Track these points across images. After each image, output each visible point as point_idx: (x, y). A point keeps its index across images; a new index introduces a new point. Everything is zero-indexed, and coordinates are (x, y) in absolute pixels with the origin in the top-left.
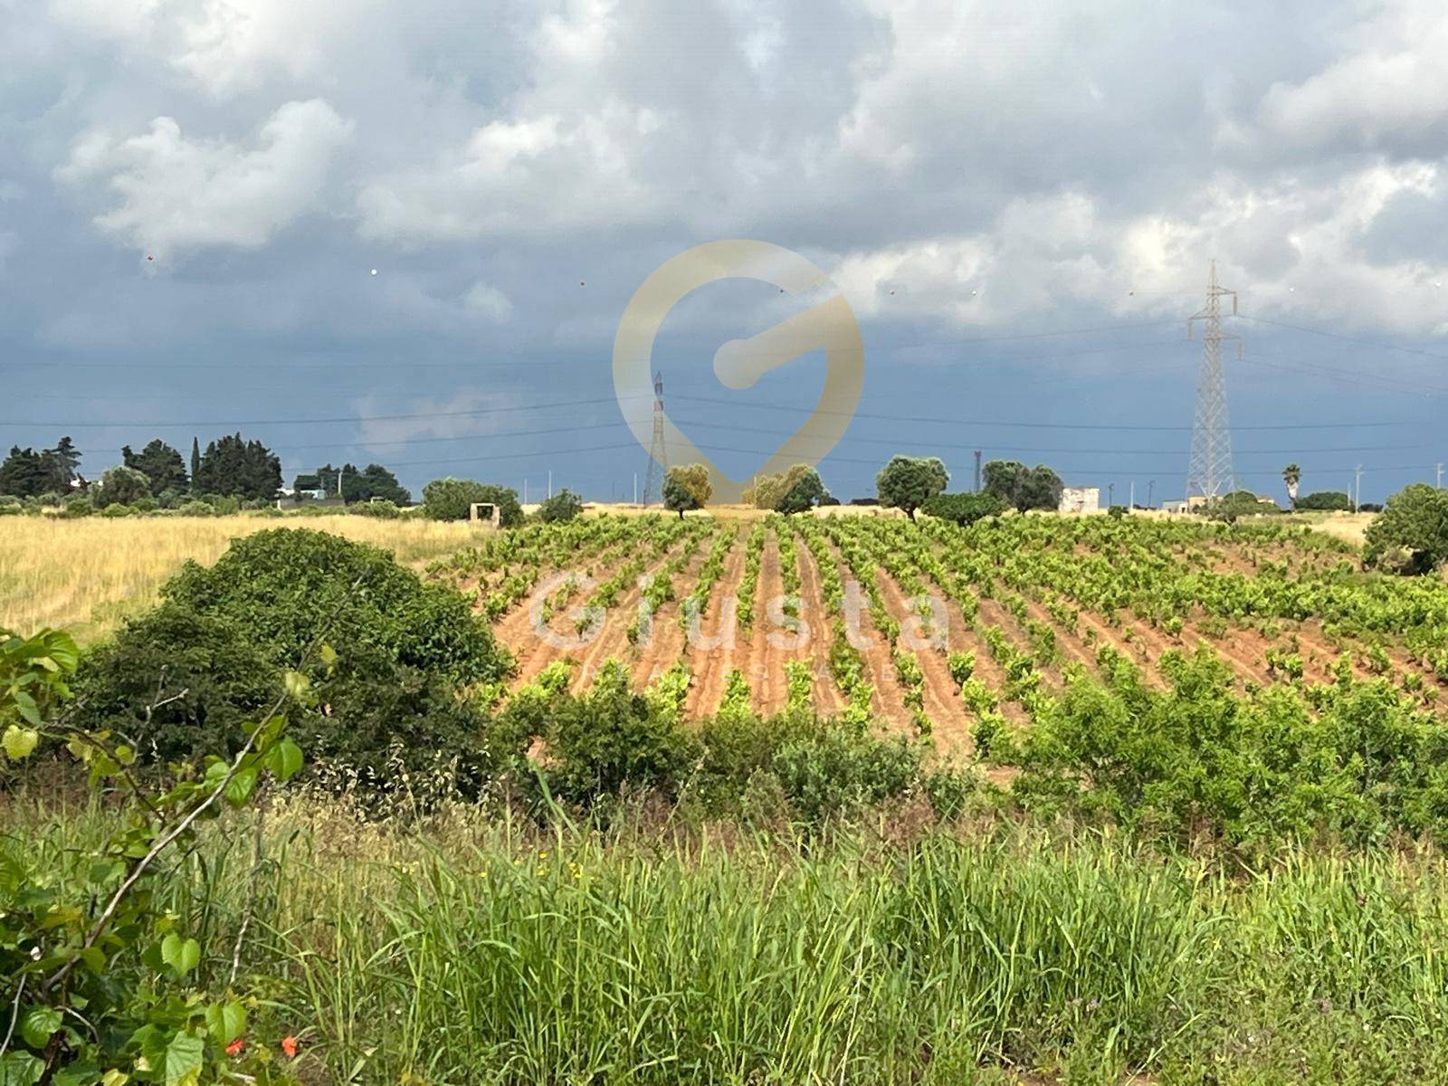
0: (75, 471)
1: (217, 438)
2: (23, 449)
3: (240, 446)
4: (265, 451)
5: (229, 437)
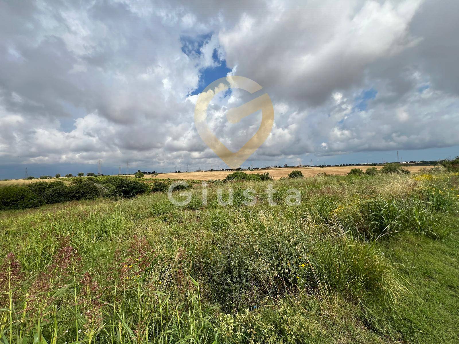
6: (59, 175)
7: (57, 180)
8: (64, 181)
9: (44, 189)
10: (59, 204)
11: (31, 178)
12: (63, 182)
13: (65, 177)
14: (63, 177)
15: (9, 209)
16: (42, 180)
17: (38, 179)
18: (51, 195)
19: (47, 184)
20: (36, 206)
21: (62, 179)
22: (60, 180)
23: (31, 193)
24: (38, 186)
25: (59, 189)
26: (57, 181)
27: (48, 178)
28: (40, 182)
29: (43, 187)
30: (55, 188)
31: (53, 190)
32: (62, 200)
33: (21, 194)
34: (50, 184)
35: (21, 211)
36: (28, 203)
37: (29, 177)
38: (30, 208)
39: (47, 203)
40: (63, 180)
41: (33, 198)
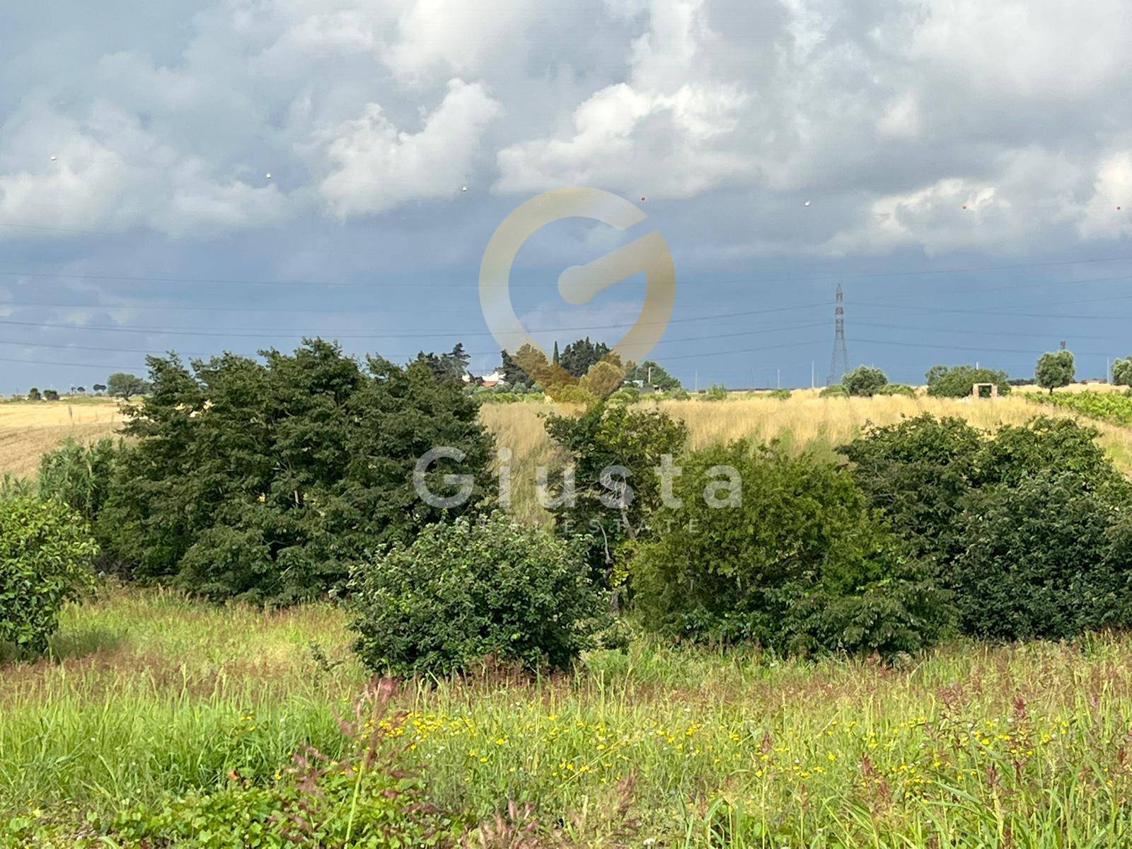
0: (466, 370)
1: (572, 342)
2: (427, 354)
3: (589, 347)
4: (608, 351)
5: (582, 341)
6: (1066, 364)
7: (1048, 412)
8: (1100, 426)
9: (954, 489)
10: (1056, 652)
11: (863, 385)
12: (1095, 434)
13: (1108, 387)
14: (1093, 386)
15: (734, 639)
16: (941, 409)
17: (911, 393)
18: (999, 550)
19: (972, 441)
20: (889, 648)
21: (1090, 406)
22: (1065, 415)
23: (864, 521)
24: (908, 459)
25: (1060, 499)
26: (1043, 423)
27: (985, 392)
28: (926, 419)
29: (947, 473)
30: (1030, 486)
31: (1013, 509)
32: (1081, 618)
33: (803, 524)
34: (993, 449)
35: (796, 668)
36: (837, 607)
37: (853, 371)
38: (852, 649)
39: (969, 628)
40: (1097, 415)
41: (876, 568)
